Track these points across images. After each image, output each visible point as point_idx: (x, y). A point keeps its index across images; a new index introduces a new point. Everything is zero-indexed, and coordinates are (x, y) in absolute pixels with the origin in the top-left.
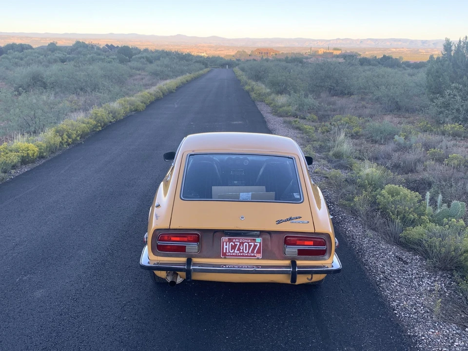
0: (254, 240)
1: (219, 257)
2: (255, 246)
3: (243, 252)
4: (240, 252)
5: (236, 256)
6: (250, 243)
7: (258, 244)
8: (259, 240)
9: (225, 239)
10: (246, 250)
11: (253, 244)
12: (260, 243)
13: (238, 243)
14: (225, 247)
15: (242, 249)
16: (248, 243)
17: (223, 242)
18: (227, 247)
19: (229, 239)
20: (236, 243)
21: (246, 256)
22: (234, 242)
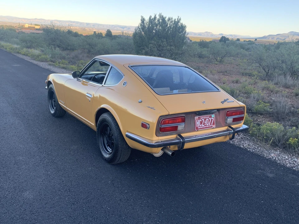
0: (211, 116)
1: (195, 131)
2: (212, 120)
3: (206, 125)
4: (205, 126)
5: (203, 128)
6: (209, 119)
7: (213, 118)
8: (213, 116)
9: (196, 118)
10: (207, 124)
11: (210, 119)
12: (214, 118)
13: (204, 120)
14: (197, 123)
15: (205, 123)
16: (208, 118)
17: (196, 120)
18: (198, 123)
19: (199, 117)
20: (202, 120)
21: (208, 127)
22: (201, 119)
